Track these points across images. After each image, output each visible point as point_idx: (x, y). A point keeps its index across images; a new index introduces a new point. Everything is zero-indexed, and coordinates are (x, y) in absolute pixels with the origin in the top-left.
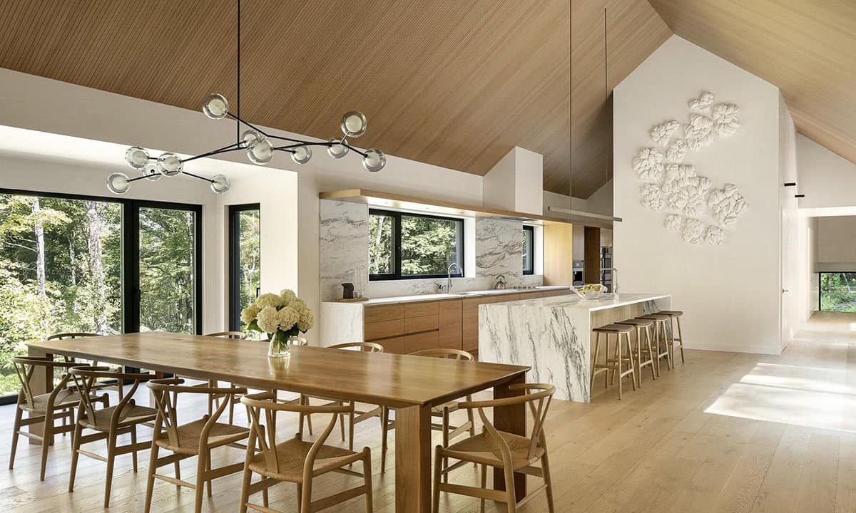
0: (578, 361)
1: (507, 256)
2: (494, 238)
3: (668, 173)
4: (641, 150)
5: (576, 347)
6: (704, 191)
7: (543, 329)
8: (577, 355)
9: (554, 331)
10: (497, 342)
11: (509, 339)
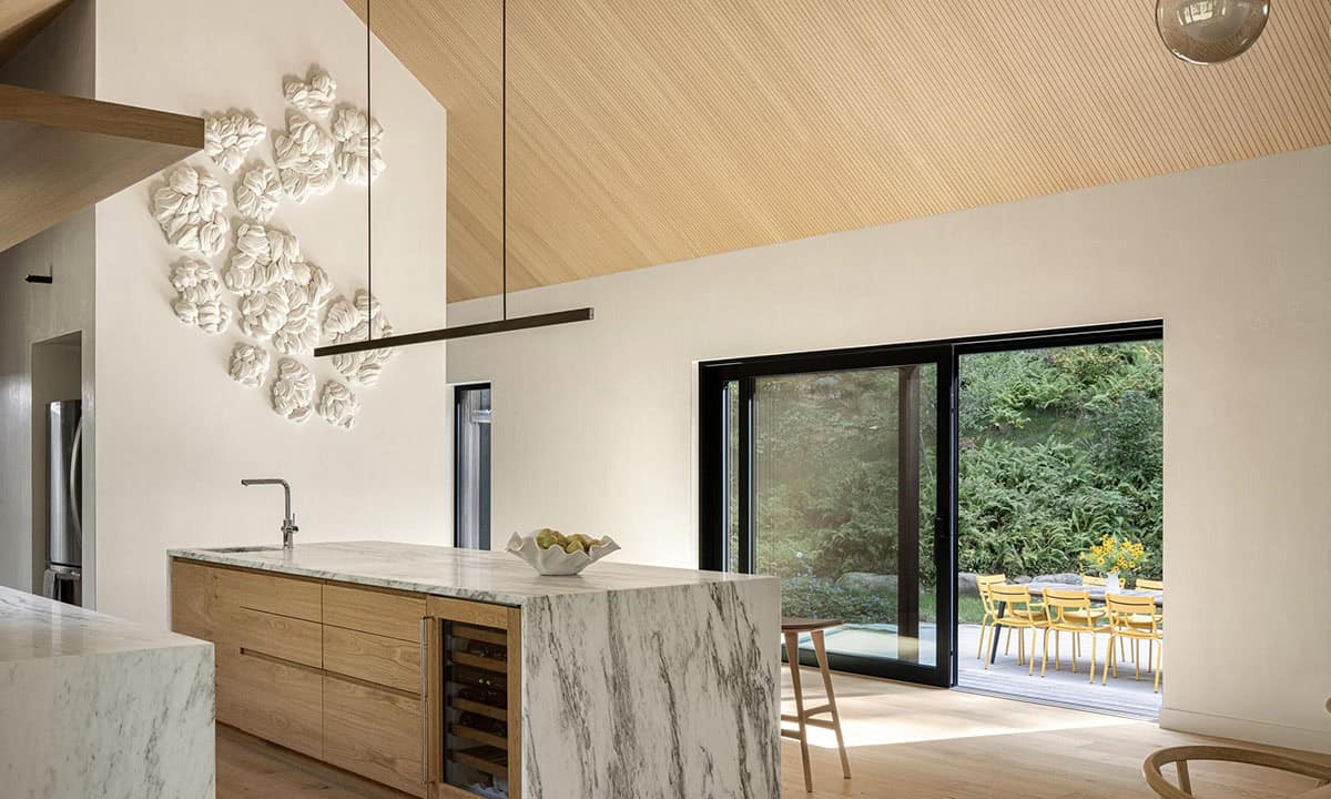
0: (762, 712)
3: (243, 242)
6: (322, 300)
7: (692, 646)
8: (761, 696)
9: (714, 645)
10: (582, 704)
11: (611, 688)
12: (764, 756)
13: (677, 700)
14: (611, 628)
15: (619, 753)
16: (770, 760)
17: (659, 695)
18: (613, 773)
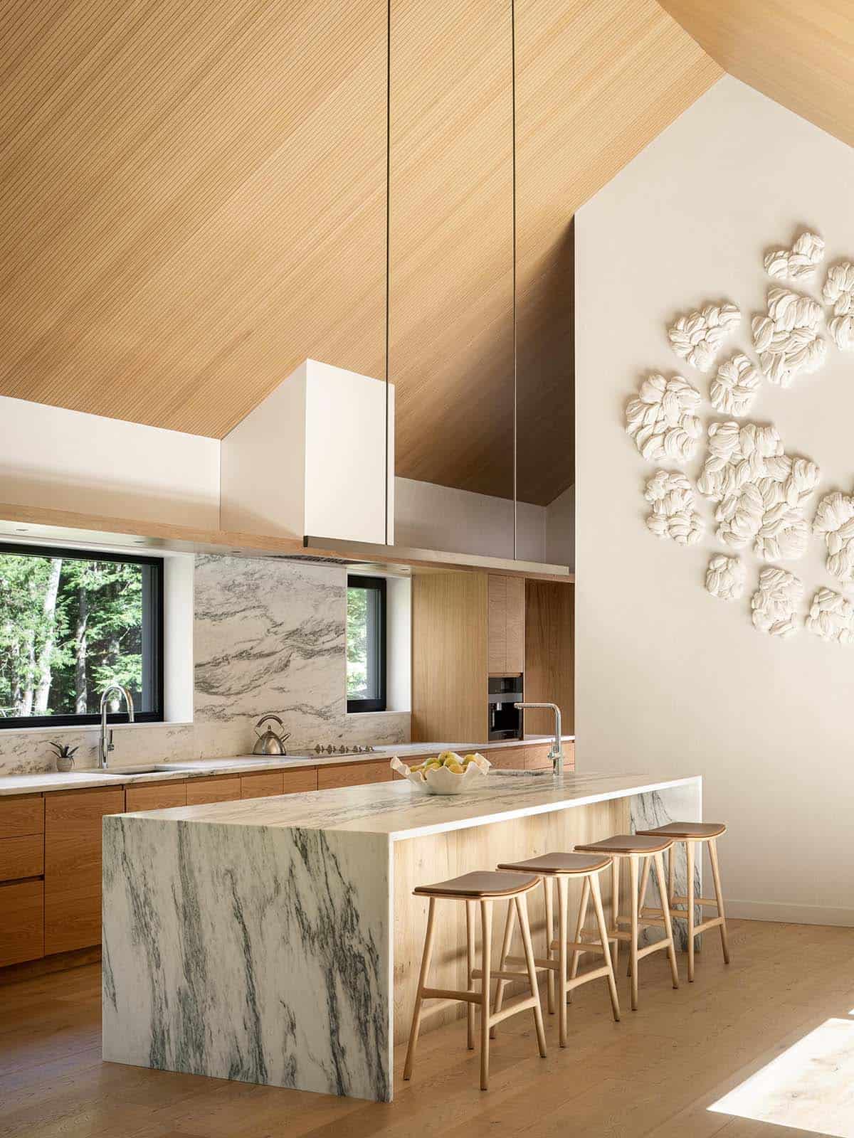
0: (360, 983)
1: (297, 660)
2: (258, 612)
3: (716, 443)
4: (644, 377)
5: (355, 942)
6: (801, 496)
7: (270, 891)
8: (359, 966)
9: (297, 896)
10: (152, 924)
11: (181, 915)
12: (364, 1034)
13: (253, 944)
14: (181, 857)
15: (190, 981)
16: (372, 1041)
17: (232, 936)
18: (183, 999)
